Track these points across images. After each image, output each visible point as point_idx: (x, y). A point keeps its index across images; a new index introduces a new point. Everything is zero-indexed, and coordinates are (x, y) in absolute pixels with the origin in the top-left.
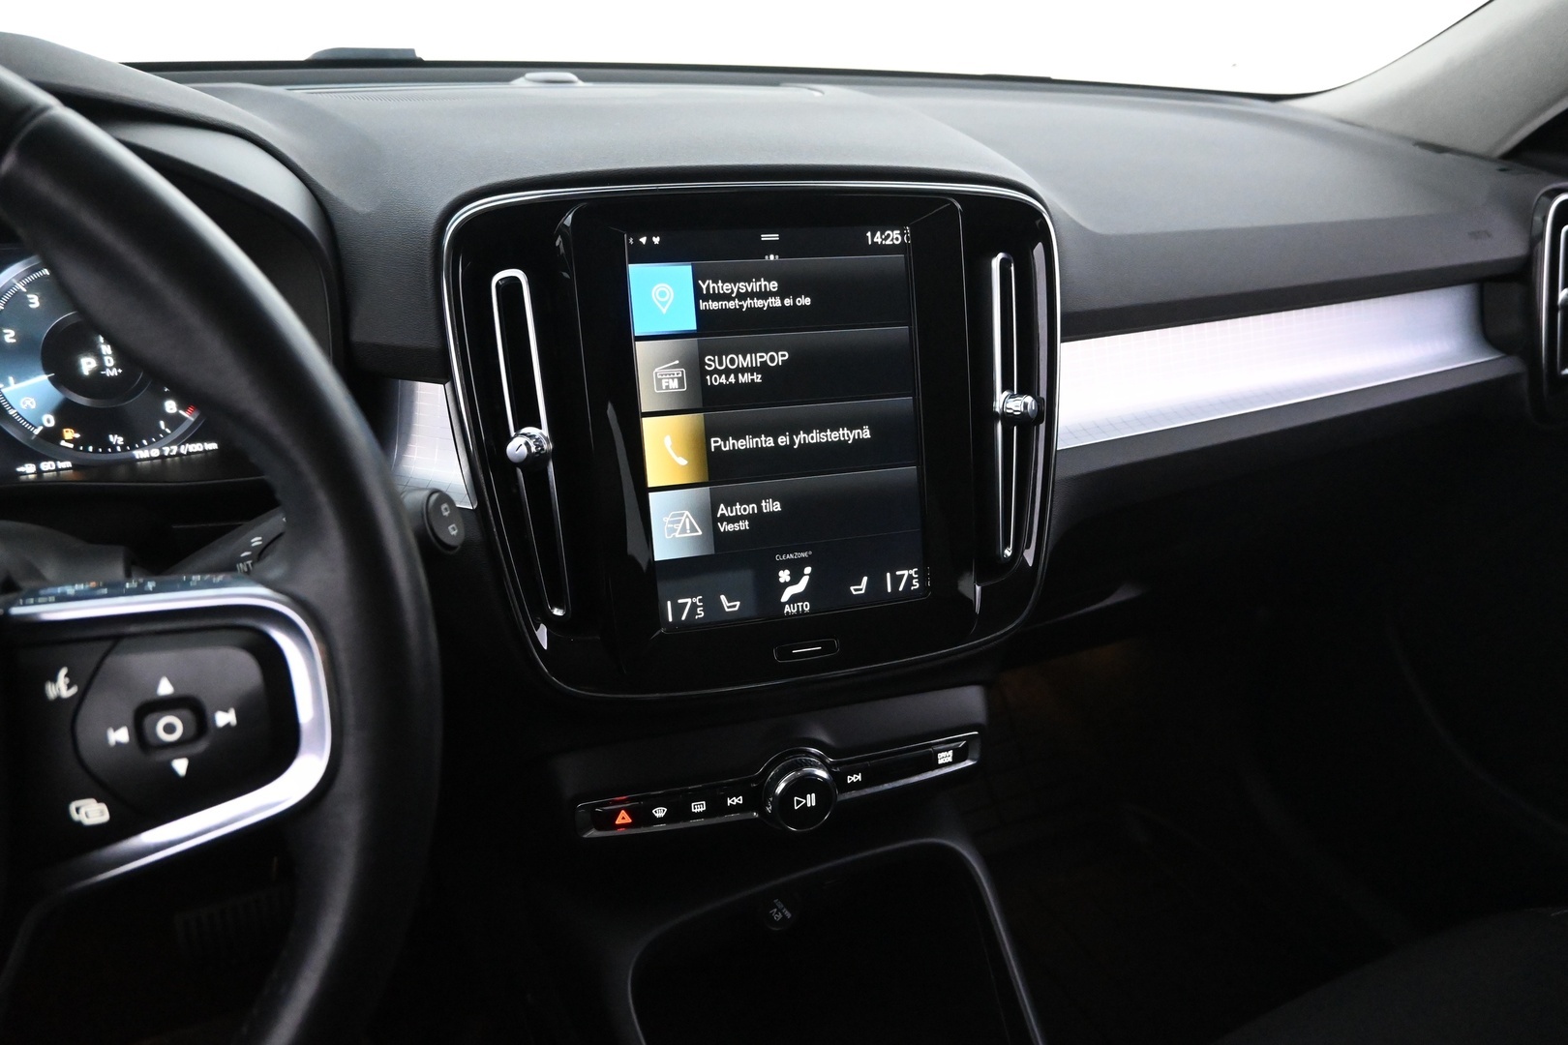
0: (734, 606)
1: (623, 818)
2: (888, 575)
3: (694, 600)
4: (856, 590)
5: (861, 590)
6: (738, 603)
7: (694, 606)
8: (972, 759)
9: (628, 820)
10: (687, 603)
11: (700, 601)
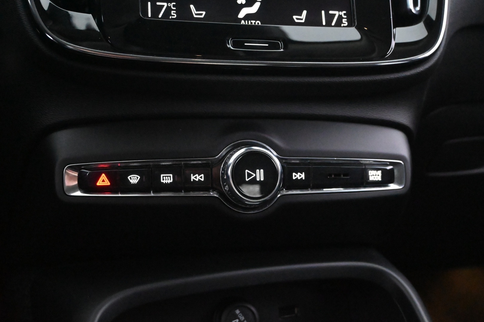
0: (201, 14)
1: (103, 181)
2: (323, 12)
3: (169, 5)
4: (297, 19)
5: (302, 19)
6: (204, 13)
7: (169, 9)
8: (399, 184)
9: (107, 183)
10: (163, 6)
11: (174, 6)
